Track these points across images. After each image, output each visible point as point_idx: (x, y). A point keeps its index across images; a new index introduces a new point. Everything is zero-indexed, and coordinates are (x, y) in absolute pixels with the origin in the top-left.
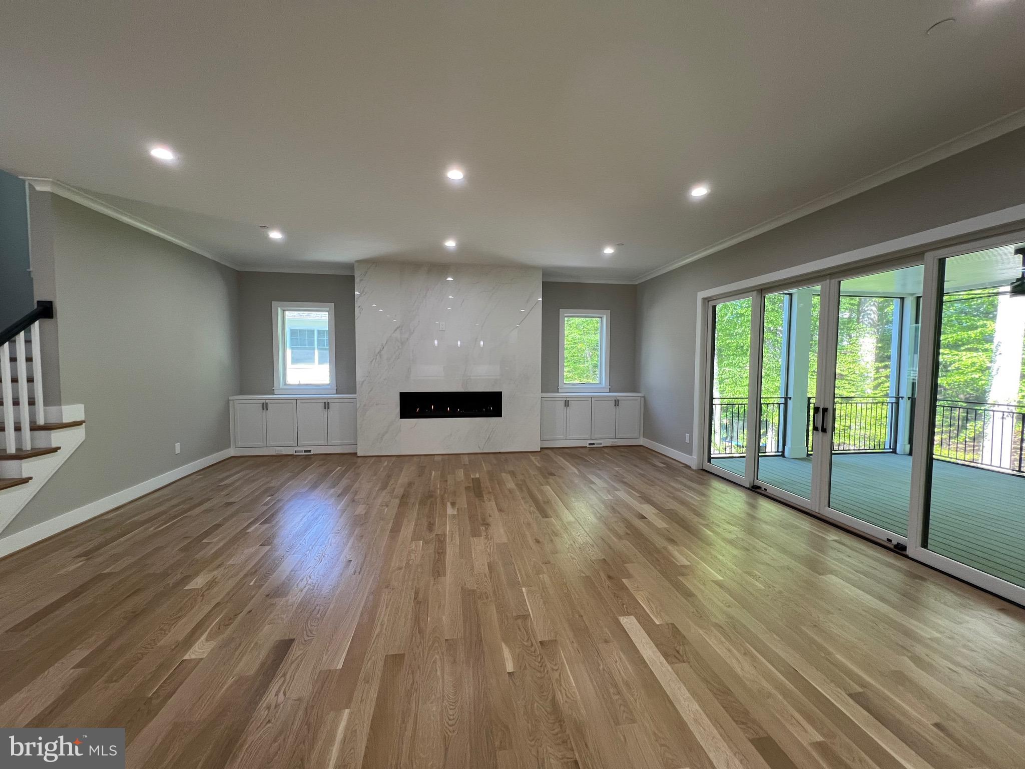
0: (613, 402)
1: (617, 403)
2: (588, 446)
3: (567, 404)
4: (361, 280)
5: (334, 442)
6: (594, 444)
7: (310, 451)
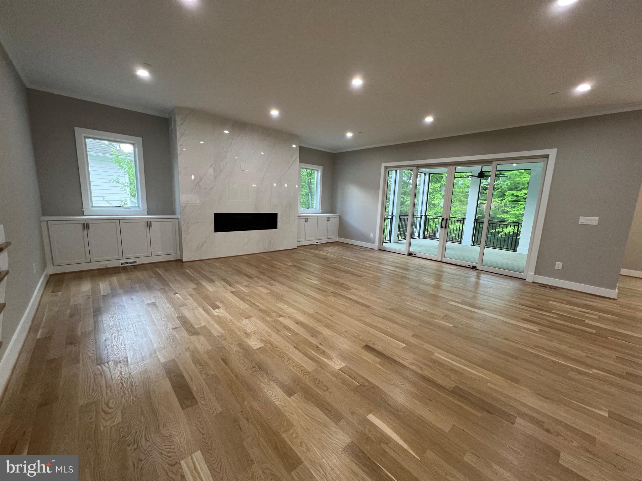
0: (327, 219)
1: (328, 219)
2: (316, 244)
3: (306, 220)
4: (182, 124)
5: (156, 253)
6: (318, 242)
7: (136, 262)
